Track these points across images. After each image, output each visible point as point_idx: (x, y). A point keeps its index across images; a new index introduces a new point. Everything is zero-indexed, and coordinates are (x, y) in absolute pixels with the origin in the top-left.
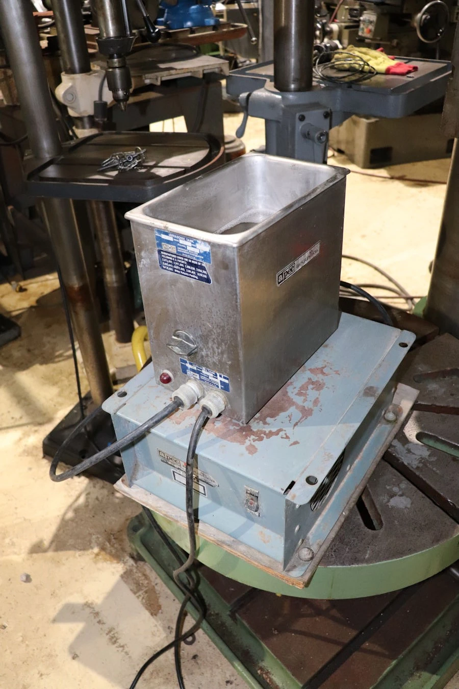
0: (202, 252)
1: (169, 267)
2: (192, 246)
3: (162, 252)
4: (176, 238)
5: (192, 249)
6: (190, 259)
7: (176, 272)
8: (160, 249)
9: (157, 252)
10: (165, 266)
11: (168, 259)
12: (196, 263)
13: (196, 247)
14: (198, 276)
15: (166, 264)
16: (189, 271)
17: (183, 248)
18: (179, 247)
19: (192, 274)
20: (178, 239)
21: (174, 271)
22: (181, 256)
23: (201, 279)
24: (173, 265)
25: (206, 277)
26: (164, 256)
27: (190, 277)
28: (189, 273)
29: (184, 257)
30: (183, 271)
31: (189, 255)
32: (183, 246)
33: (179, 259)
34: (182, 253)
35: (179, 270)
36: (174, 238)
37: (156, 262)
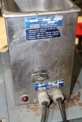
0: (57, 21)
1: (33, 38)
2: (51, 20)
3: (29, 31)
4: (40, 19)
5: (51, 22)
6: (48, 28)
7: (38, 39)
8: (28, 29)
9: (25, 32)
10: (30, 38)
11: (33, 33)
12: (52, 29)
13: (54, 20)
14: (53, 36)
15: (31, 37)
16: (47, 35)
17: (45, 23)
18: (42, 23)
19: (49, 36)
20: (42, 19)
21: (37, 39)
22: (42, 29)
23: (54, 36)
24: (36, 35)
25: (57, 34)
26: (30, 33)
27: (48, 38)
28: (47, 36)
29: (44, 29)
30: (42, 37)
31: (49, 26)
32: (45, 22)
33: (41, 31)
34: (43, 27)
35: (39, 37)
36: (39, 19)
37: (24, 38)
